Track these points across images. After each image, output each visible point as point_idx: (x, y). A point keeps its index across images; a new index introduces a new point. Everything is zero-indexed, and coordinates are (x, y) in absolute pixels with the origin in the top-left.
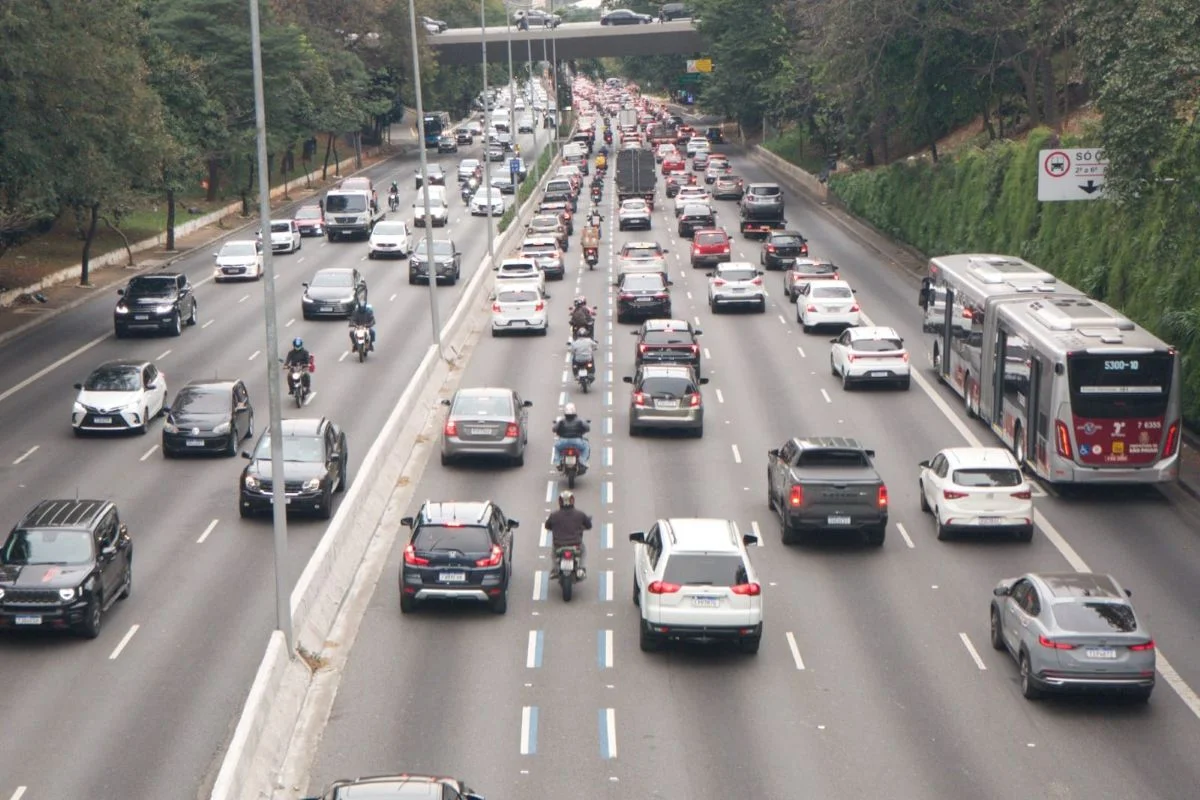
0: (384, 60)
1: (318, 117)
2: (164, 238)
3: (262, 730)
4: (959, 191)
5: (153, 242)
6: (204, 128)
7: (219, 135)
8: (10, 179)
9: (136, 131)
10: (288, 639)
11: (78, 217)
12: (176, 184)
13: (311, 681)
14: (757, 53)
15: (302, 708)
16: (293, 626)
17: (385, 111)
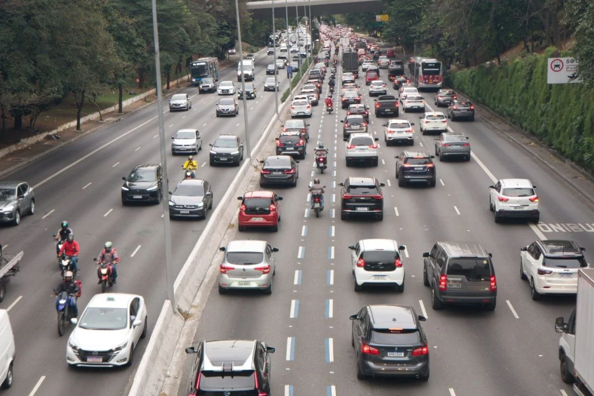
0: (226, 17)
1: (192, 46)
2: (117, 107)
3: (159, 348)
4: (511, 78)
5: (112, 109)
6: (135, 52)
7: (142, 55)
8: (41, 79)
9: (101, 54)
10: (173, 303)
11: (75, 96)
12: (121, 80)
13: (184, 324)
14: (410, 11)
15: (179, 337)
16: (175, 297)
17: (226, 43)
